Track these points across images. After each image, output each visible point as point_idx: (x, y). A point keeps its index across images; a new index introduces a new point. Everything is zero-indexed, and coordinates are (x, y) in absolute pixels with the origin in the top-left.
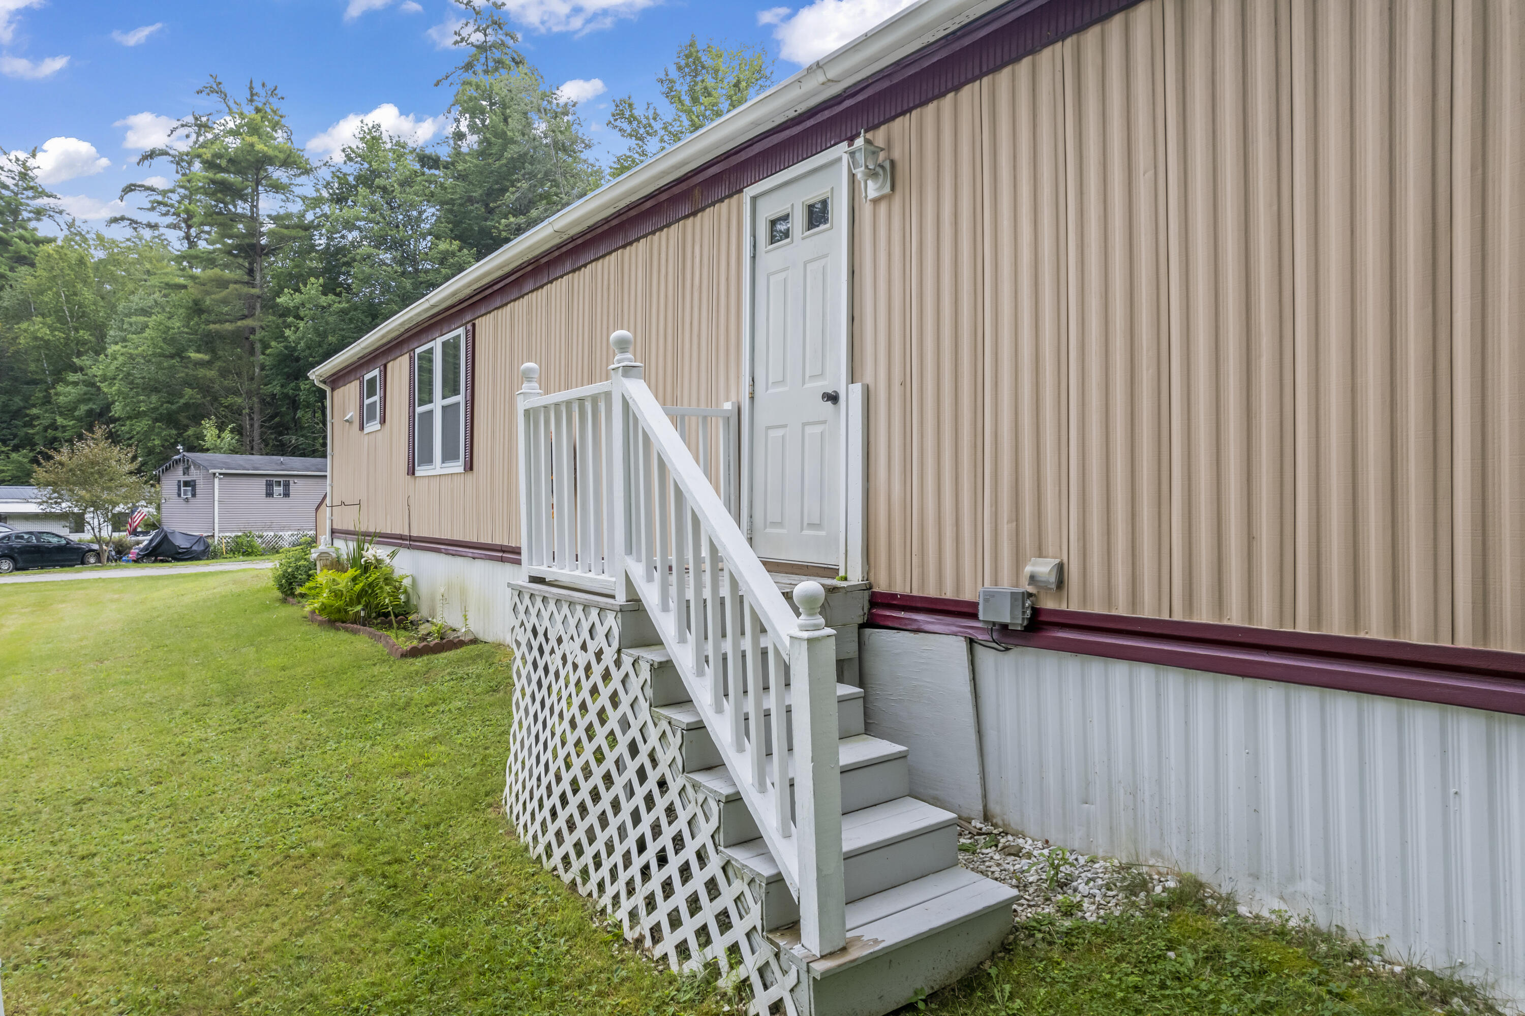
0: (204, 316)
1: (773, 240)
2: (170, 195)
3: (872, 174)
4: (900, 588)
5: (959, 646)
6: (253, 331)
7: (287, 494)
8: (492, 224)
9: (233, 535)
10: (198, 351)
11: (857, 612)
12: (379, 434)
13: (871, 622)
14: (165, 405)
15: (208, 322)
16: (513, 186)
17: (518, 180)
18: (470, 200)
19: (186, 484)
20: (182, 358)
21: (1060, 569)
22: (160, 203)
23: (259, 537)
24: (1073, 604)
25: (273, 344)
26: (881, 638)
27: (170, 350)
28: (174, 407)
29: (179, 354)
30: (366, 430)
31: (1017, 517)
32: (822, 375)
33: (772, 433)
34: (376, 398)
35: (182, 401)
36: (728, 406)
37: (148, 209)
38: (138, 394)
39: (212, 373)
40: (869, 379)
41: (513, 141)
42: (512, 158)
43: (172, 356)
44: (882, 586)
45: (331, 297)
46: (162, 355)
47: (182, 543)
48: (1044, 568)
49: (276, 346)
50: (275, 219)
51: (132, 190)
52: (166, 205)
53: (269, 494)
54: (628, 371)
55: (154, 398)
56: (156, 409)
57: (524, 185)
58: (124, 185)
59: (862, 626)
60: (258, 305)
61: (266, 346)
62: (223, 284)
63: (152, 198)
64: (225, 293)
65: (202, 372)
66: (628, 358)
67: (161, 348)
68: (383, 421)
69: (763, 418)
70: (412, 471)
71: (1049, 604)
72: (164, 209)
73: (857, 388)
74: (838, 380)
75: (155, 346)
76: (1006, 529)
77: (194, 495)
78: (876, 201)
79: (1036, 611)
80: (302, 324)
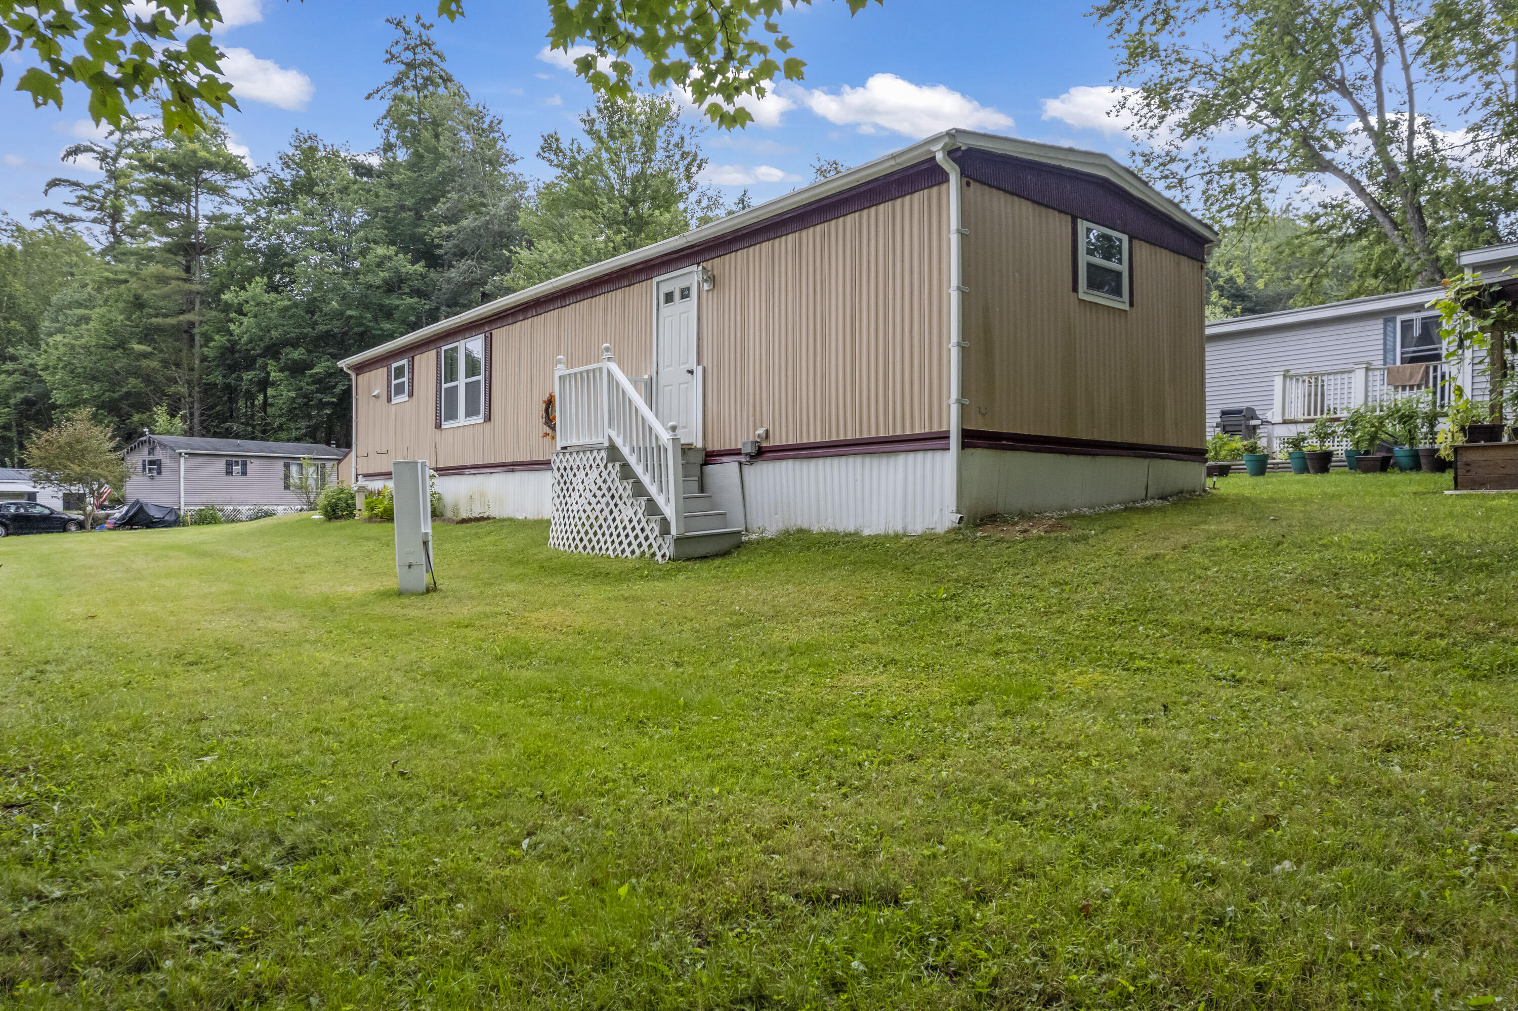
0: (145, 311)
1: (667, 302)
2: (95, 190)
3: (705, 281)
4: (716, 448)
5: (736, 466)
6: (192, 324)
7: (244, 473)
8: (424, 230)
9: (197, 508)
10: (139, 343)
11: (700, 459)
12: (408, 404)
13: (706, 463)
14: (107, 394)
15: (150, 316)
16: (443, 196)
17: (449, 192)
18: (403, 208)
19: (151, 463)
20: (124, 349)
21: (767, 431)
22: (86, 198)
23: (221, 510)
24: (771, 444)
25: (217, 337)
26: (710, 469)
27: (112, 341)
28: (116, 395)
29: (122, 344)
30: (393, 402)
31: (754, 415)
32: (686, 363)
33: (667, 389)
34: (405, 379)
35: (125, 390)
36: (646, 377)
37: (75, 204)
38: (79, 383)
39: (155, 364)
40: (705, 364)
41: (444, 157)
42: (443, 172)
43: (113, 348)
44: (710, 449)
45: (273, 295)
46: (104, 347)
47: (156, 514)
48: (761, 431)
49: (220, 339)
50: (210, 219)
51: (56, 185)
52: (92, 200)
53: (229, 473)
54: (609, 359)
55: (96, 387)
56: (99, 397)
57: (454, 196)
58: (49, 179)
59: (702, 465)
60: (198, 301)
61: (208, 339)
62: (162, 280)
63: (79, 193)
64: (167, 289)
65: (145, 363)
66: (609, 355)
67: (105, 339)
68: (411, 395)
69: (662, 382)
70: (438, 426)
71: (764, 445)
72: (90, 204)
73: (700, 368)
74: (693, 364)
75: (99, 337)
76: (751, 419)
77: (159, 473)
78: (708, 291)
79: (760, 448)
80: (245, 320)
